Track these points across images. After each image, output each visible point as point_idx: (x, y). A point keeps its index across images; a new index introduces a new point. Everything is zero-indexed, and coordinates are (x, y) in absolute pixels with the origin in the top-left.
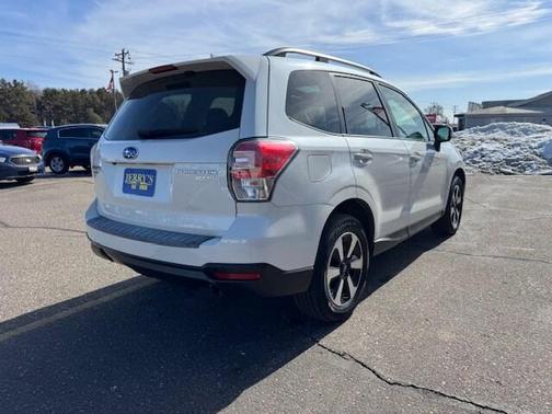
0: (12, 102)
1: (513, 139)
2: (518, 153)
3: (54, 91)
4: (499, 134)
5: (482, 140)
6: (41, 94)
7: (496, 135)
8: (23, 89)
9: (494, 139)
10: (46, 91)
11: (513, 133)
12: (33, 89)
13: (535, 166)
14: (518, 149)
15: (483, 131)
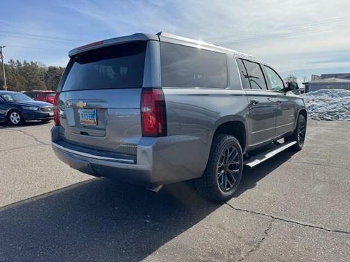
0: (30, 74)
1: (334, 100)
2: (335, 108)
3: (55, 68)
4: (324, 96)
5: (313, 100)
6: (48, 70)
7: (322, 97)
8: (36, 66)
9: (321, 99)
10: (50, 68)
11: (333, 96)
12: (43, 67)
13: (345, 116)
14: (335, 105)
15: (314, 94)
